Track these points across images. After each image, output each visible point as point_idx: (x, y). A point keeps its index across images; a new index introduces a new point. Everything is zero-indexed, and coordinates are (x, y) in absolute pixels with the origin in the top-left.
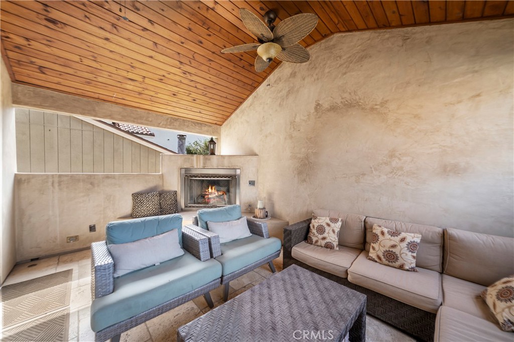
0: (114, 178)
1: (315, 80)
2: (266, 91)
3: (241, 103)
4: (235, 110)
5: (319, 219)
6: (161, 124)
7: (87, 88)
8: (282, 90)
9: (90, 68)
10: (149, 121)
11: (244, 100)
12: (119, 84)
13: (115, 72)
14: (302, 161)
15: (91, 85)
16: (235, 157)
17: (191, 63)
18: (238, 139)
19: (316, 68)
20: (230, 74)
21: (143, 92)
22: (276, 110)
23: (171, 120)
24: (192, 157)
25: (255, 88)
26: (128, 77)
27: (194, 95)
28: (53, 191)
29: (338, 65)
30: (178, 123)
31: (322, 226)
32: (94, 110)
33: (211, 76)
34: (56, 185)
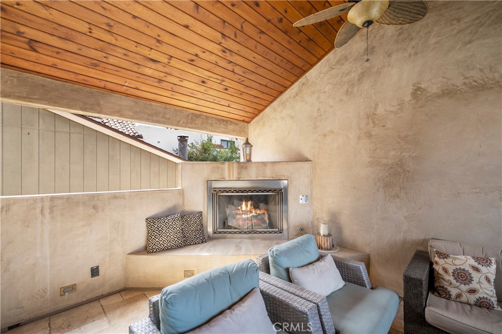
0: (123, 198)
1: (410, 55)
2: (322, 75)
3: (281, 93)
4: (271, 102)
5: (455, 259)
6: (181, 123)
7: (92, 73)
8: (350, 72)
9: (101, 43)
10: (166, 118)
11: (286, 88)
12: (135, 68)
13: (133, 49)
14: (391, 168)
15: (98, 68)
16: (280, 164)
17: (236, 37)
18: (276, 140)
19: (412, 39)
20: (280, 52)
21: (165, 79)
22: (341, 100)
23: (192, 117)
24: (223, 166)
25: (305, 72)
26: (150, 57)
27: (227, 83)
28: (42, 221)
29: (455, 32)
30: (200, 120)
31: (464, 270)
32: (99, 105)
33: (256, 55)
34: (47, 212)
